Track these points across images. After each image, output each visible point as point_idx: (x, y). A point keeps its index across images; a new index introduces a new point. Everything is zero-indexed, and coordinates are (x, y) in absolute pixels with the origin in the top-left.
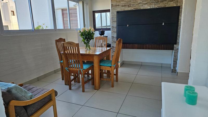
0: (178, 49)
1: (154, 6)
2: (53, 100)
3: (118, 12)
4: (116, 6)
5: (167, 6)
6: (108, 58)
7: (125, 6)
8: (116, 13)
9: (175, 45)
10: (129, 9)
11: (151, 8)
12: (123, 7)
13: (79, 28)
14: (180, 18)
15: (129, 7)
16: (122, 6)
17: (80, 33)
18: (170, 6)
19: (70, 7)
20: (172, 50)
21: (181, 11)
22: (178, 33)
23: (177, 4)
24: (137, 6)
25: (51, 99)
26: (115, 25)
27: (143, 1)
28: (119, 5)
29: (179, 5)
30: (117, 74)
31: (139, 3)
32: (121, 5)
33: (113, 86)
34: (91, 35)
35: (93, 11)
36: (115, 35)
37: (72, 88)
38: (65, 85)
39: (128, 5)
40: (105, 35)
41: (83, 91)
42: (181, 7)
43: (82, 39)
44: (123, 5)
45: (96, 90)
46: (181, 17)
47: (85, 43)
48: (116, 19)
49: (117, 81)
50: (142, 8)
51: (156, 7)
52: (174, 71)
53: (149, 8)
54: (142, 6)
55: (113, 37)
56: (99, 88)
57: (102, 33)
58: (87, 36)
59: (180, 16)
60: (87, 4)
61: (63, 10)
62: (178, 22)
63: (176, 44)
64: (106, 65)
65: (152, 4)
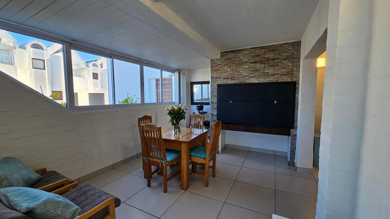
0: (296, 135)
1: (263, 80)
2: (110, 215)
3: (219, 86)
4: (217, 78)
5: (280, 81)
6: (204, 145)
7: (227, 78)
8: (216, 86)
9: (292, 130)
10: (233, 82)
11: (260, 82)
12: (226, 80)
13: (174, 101)
14: (297, 96)
15: (232, 80)
16: (224, 79)
17: (168, 111)
18: (283, 81)
19: (163, 77)
20: (287, 136)
21: (298, 87)
22: (295, 115)
23: (292, 79)
24: (242, 79)
25: (109, 213)
26: (215, 100)
27: (249, 74)
28: (220, 78)
29: (294, 80)
30: (214, 167)
31: (245, 76)
32: (223, 77)
33: (207, 185)
34: (181, 115)
35: (191, 83)
36: (215, 113)
37: (152, 185)
38: (145, 178)
39: (232, 78)
40: (204, 110)
41: (165, 191)
42: (297, 82)
43: (170, 118)
44: (226, 77)
45: (183, 189)
46: (298, 94)
47: (173, 124)
48: (216, 93)
49: (214, 176)
50: (248, 81)
51: (266, 81)
52: (292, 164)
53: (257, 82)
54: (249, 79)
55: (212, 115)
56: (188, 186)
57: (200, 108)
58: (177, 116)
59: (296, 94)
60: (184, 74)
61: (157, 80)
62: (294, 100)
63: (293, 128)
64: (198, 155)
65: (260, 78)
